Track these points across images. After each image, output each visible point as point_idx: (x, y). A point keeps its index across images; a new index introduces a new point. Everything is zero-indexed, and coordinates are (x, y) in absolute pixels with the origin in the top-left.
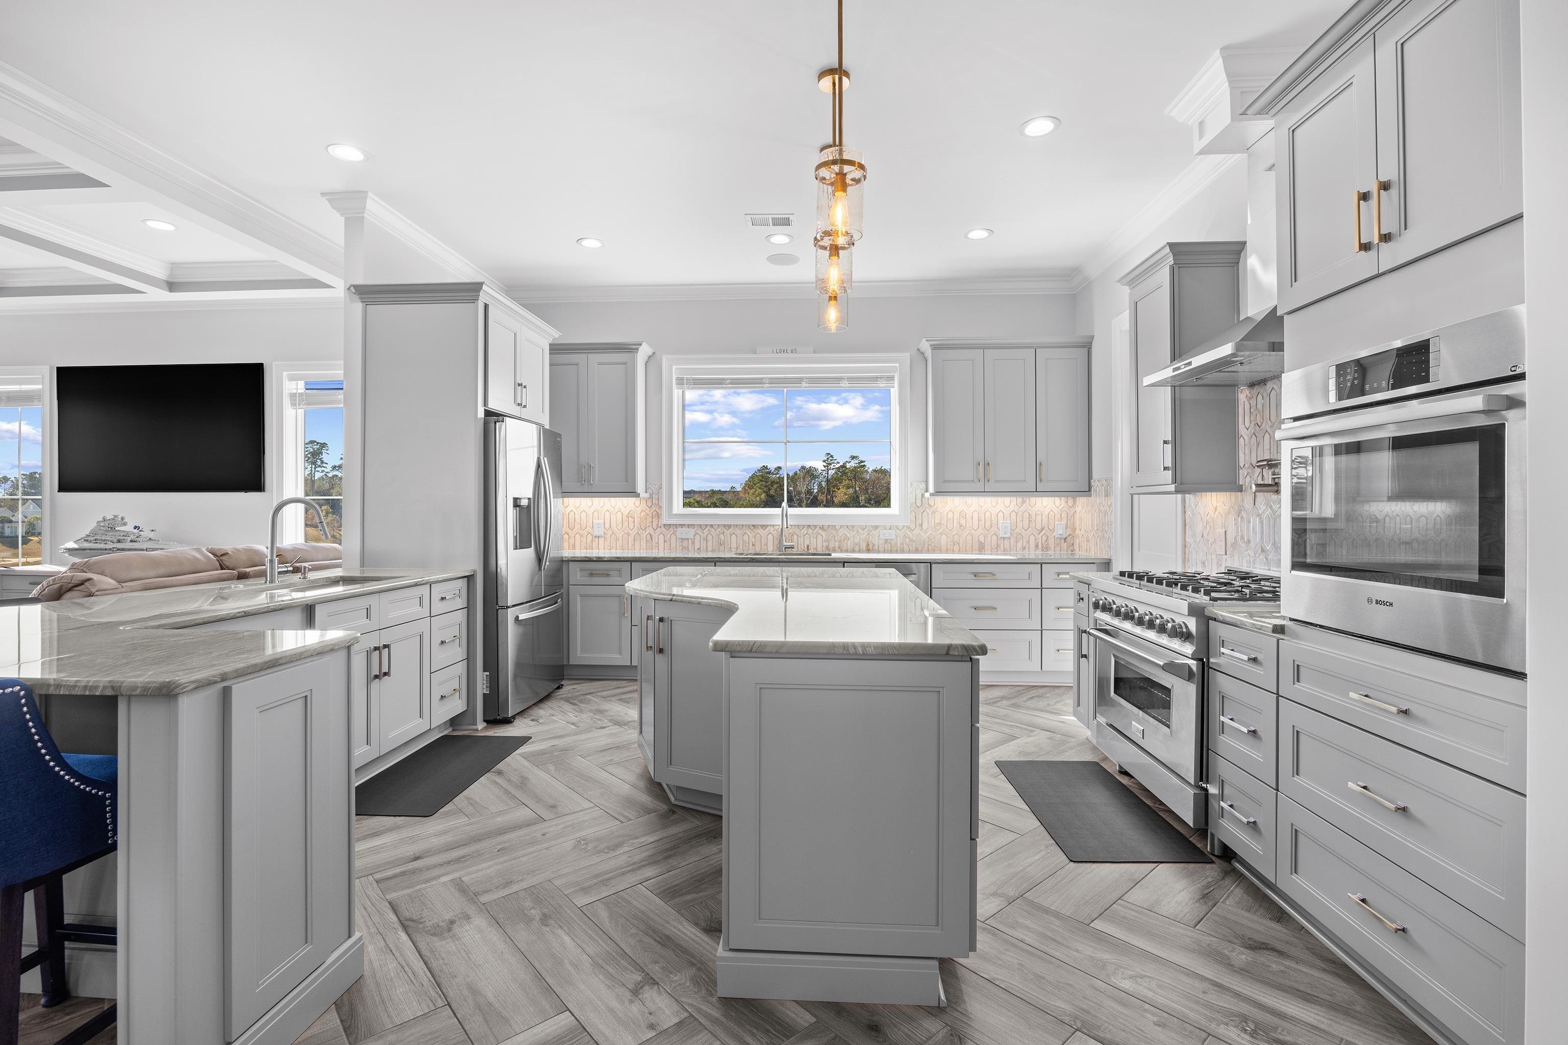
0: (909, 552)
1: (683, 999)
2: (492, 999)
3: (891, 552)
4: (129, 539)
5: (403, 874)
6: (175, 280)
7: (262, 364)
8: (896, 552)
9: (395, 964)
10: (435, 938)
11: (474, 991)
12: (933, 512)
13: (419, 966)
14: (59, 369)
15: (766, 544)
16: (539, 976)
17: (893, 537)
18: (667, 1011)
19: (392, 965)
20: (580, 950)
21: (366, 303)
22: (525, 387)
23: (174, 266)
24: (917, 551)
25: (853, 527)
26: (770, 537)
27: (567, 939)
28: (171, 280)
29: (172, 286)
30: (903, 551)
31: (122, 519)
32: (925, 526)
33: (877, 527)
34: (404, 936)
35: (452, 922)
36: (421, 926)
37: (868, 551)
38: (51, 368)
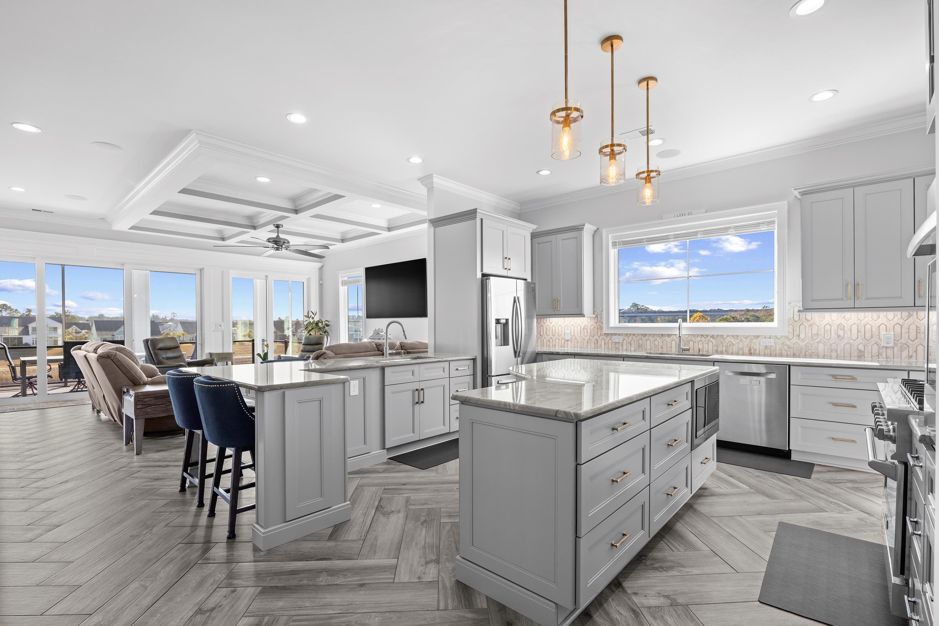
0: (787, 356)
1: (441, 574)
2: (378, 544)
3: (771, 355)
4: (382, 338)
5: (394, 489)
6: (390, 226)
7: (425, 258)
8: (776, 356)
9: (362, 520)
10: (382, 515)
11: (376, 539)
12: (811, 325)
13: (369, 523)
14: (366, 268)
15: (671, 347)
16: (400, 543)
17: (773, 344)
18: (431, 575)
19: (361, 520)
20: (424, 539)
21: (435, 227)
22: (509, 259)
23: (389, 220)
24: (794, 356)
25: (738, 336)
26: (674, 342)
27: (424, 532)
28: (389, 227)
29: (389, 229)
30: (781, 355)
31: (382, 330)
32: (802, 336)
33: (758, 337)
34: (374, 511)
35: (393, 512)
36: (382, 510)
37: (751, 354)
38: (364, 268)
